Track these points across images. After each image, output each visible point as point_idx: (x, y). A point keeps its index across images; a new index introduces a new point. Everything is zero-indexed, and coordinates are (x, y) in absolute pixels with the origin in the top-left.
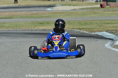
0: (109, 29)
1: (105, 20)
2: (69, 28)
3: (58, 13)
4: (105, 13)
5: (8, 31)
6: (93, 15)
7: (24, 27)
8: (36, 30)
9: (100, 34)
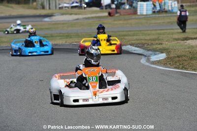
9: (124, 48)
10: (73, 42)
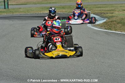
0: (96, 12)
2: (66, 12)
5: (21, 15)
7: (33, 12)
8: (41, 14)
10: (59, 12)
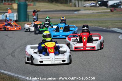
1: (115, 20)
3: (82, 15)
4: (114, 15)
6: (106, 17)
9: (113, 29)
